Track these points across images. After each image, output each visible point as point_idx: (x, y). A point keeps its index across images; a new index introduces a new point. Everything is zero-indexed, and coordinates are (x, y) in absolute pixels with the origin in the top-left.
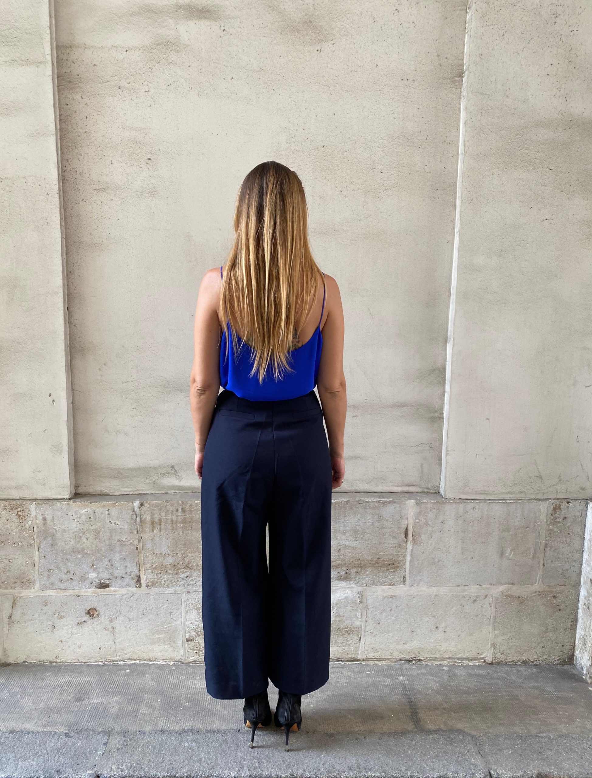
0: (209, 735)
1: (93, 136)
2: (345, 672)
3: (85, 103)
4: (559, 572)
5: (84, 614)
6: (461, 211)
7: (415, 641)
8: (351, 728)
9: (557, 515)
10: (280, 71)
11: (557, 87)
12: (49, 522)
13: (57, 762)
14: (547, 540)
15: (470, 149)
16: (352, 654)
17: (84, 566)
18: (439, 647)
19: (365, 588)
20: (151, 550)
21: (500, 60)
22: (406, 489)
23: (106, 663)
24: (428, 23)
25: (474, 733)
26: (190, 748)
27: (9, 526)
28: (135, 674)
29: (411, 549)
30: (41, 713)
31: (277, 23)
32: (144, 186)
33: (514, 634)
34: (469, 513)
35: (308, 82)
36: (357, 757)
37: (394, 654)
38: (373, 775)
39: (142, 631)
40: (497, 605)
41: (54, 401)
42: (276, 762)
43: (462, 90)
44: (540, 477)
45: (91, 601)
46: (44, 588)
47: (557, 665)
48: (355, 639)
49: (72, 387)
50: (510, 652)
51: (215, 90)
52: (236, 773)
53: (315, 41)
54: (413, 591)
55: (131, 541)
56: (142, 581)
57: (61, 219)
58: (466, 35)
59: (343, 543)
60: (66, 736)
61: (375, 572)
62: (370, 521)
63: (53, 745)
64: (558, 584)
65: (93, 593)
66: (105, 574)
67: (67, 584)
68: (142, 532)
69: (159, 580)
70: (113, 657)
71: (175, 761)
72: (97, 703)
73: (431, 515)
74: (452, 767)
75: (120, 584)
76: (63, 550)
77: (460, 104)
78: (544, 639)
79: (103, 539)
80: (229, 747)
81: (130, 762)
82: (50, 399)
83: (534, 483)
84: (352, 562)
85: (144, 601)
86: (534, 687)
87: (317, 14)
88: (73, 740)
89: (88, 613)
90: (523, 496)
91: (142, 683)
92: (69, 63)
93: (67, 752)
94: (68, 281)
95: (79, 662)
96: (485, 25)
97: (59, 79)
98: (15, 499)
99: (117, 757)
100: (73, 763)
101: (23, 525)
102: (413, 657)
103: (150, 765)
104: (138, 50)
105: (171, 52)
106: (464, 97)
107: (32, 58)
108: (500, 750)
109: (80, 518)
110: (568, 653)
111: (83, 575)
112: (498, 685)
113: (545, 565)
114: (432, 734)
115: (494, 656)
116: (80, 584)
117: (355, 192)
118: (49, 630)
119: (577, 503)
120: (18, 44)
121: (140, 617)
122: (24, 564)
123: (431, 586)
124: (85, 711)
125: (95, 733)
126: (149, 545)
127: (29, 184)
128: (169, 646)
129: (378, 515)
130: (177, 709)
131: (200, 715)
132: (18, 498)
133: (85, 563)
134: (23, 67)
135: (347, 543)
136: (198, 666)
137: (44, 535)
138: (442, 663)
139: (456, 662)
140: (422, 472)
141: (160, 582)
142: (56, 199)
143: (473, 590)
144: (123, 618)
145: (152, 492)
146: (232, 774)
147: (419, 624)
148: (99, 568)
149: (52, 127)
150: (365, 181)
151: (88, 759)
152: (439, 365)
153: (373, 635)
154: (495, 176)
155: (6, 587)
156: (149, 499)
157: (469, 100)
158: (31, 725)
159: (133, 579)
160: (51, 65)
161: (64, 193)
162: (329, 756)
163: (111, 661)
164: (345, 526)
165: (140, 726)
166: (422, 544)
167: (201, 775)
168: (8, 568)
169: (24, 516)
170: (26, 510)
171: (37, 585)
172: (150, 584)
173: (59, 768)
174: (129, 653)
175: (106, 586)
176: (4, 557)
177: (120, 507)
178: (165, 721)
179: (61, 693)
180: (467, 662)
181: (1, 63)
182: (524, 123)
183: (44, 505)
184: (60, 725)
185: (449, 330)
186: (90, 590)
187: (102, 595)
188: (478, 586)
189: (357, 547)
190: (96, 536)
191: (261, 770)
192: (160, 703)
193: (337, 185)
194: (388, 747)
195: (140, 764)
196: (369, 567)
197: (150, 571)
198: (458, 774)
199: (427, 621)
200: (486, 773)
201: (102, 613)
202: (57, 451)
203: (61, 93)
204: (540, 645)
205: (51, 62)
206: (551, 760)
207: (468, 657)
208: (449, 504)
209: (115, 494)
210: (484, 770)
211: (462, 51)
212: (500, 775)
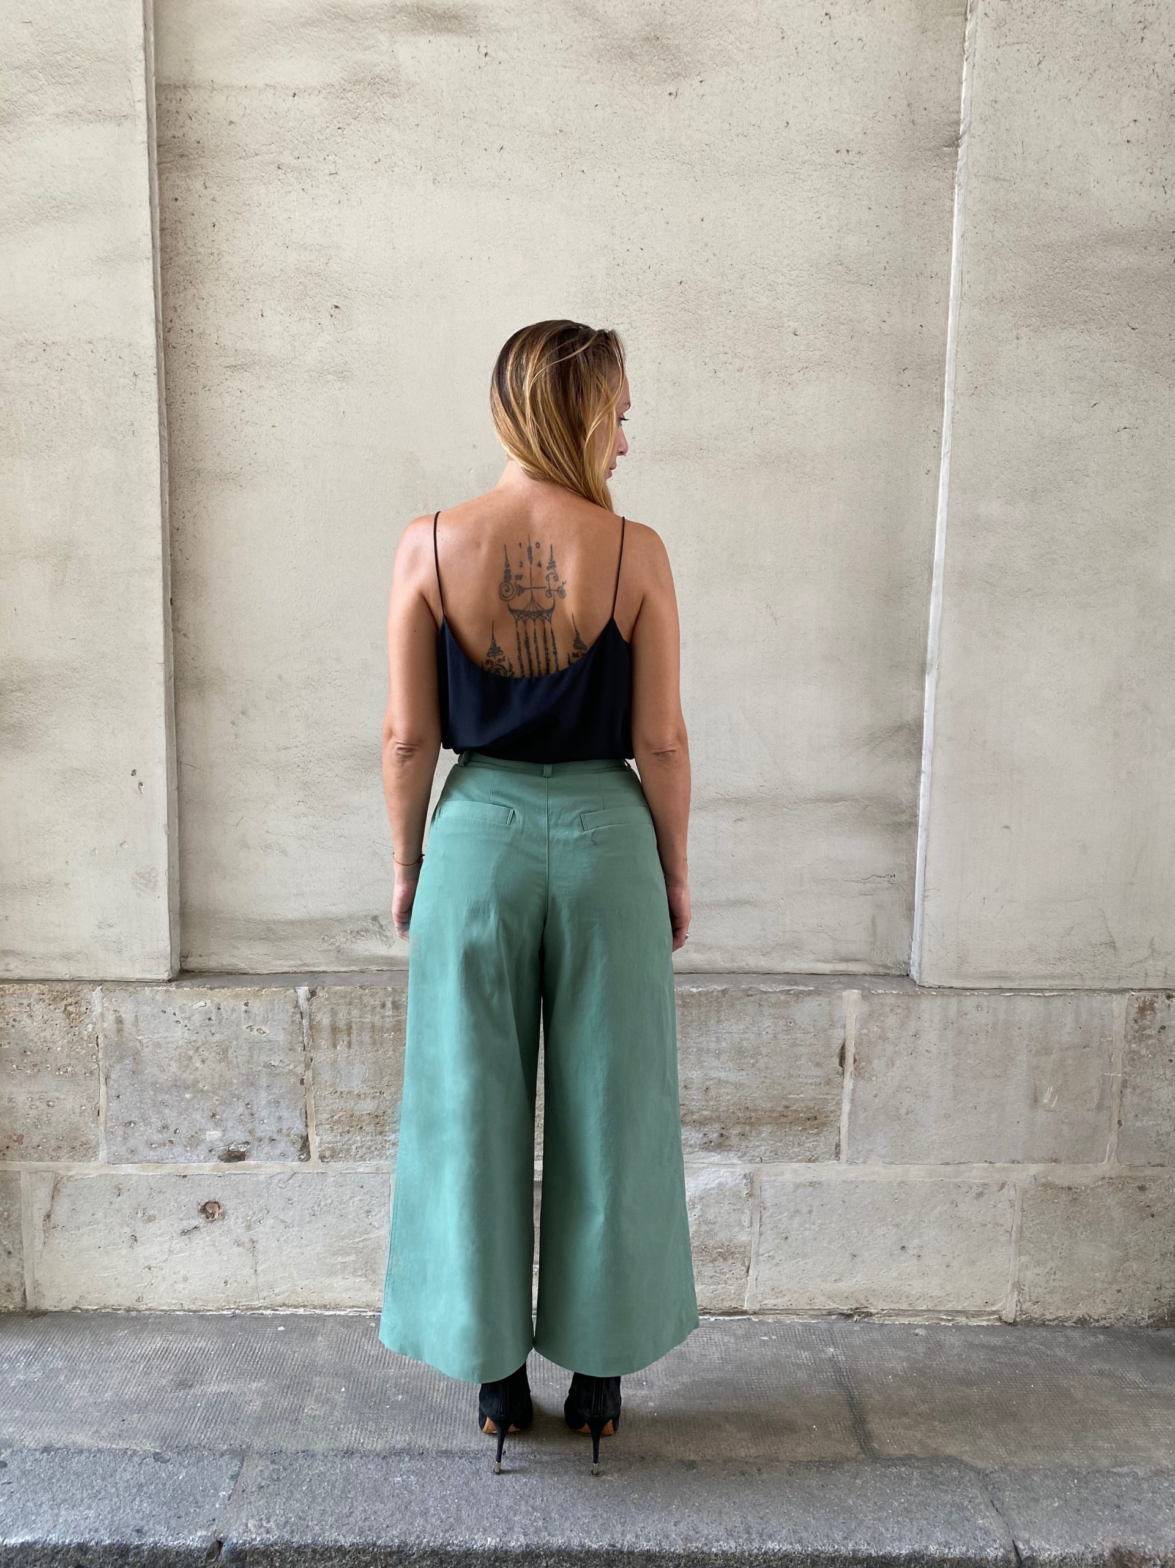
0: (444, 1460)
1: (227, 262)
2: (716, 1336)
3: (211, 197)
4: (1151, 1137)
5: (195, 1213)
6: (954, 412)
7: (859, 1275)
8: (731, 1450)
9: (1147, 1023)
10: (595, 135)
11: (1146, 167)
12: (128, 1026)
13: (138, 1512)
14: (1125, 1073)
15: (972, 288)
16: (731, 1300)
17: (197, 1116)
18: (907, 1288)
19: (758, 1165)
20: (331, 1085)
21: (1032, 113)
22: (841, 967)
23: (237, 1312)
24: (889, 41)
25: (980, 1465)
26: (405, 1486)
27: (47, 1034)
28: (295, 1335)
29: (852, 1087)
30: (107, 1412)
31: (590, 40)
32: (324, 360)
33: (1060, 1264)
34: (968, 1017)
35: (651, 156)
36: (745, 1510)
37: (816, 1300)
38: (777, 1547)
39: (309, 1248)
40: (1025, 1205)
41: (141, 784)
42: (579, 1518)
43: (957, 173)
44: (1112, 945)
45: (208, 1186)
46: (116, 1160)
47: (1147, 1327)
48: (738, 1270)
49: (178, 757)
50: (1052, 1300)
51: (466, 171)
52: (498, 1539)
53: (665, 76)
54: (854, 1173)
55: (291, 1067)
56: (312, 1148)
57: (161, 424)
58: (965, 64)
59: (713, 1076)
60: (156, 1460)
61: (778, 1133)
62: (768, 1030)
63: (129, 1477)
64: (1149, 1163)
65: (214, 1170)
66: (239, 1132)
67: (161, 1152)
68: (313, 1048)
69: (345, 1146)
70: (252, 1300)
71: (375, 1513)
72: (219, 1394)
73: (892, 1021)
74: (939, 1534)
75: (269, 1153)
76: (156, 1084)
77: (953, 200)
78: (1120, 1274)
79: (235, 1062)
80: (485, 1486)
81: (284, 1515)
82: (135, 780)
83: (1099, 957)
84: (733, 1113)
85: (315, 1188)
86: (1101, 1373)
87: (669, 23)
88: (170, 1467)
89: (204, 1210)
90: (1077, 983)
91: (310, 1354)
92: (180, 118)
93: (158, 1493)
94: (172, 547)
95: (184, 1311)
96: (1003, 42)
97: (161, 149)
98: (61, 981)
99: (257, 1504)
100: (168, 1515)
101: (76, 1033)
102: (854, 1307)
103: (323, 1520)
104: (317, 92)
105: (381, 98)
106: (960, 185)
107: (108, 108)
108: (1036, 1500)
109: (189, 1018)
110: (1170, 1304)
111: (194, 1134)
112: (1027, 1366)
113: (1123, 1122)
114: (895, 1465)
115: (1018, 1308)
116: (187, 1151)
117: (743, 374)
118: (125, 1244)
120: (82, 80)
121: (307, 1220)
122: (77, 1111)
123: (892, 1163)
124: (194, 1408)
125: (214, 1455)
126: (326, 1076)
127: (98, 355)
128: (365, 1279)
129: (786, 1019)
130: (380, 1408)
131: (426, 1421)
132: (67, 977)
133: (198, 1109)
134: (91, 125)
135: (723, 1075)
137: (117, 1053)
138: (913, 1320)
139: (942, 1319)
140: (874, 933)
141: (348, 1150)
142: (150, 385)
143: (976, 1173)
144: (272, 1221)
145: (335, 969)
146: (491, 1542)
147: (867, 1240)
148: (227, 1120)
149: (146, 244)
150: (763, 352)
151: (199, 1507)
152: (909, 718)
153: (774, 1262)
154: (1021, 341)
155: (39, 1155)
156: (327, 982)
157: (970, 192)
158: (86, 1435)
159: (294, 1143)
160: (145, 122)
161: (167, 373)
162: (686, 1508)
163: (247, 1309)
164: (718, 1041)
165: (304, 1440)
166: (874, 1078)
167: (428, 1542)
168: (45, 1119)
169: (79, 1014)
170: (83, 1003)
171: (102, 1154)
172: (327, 1154)
173: (142, 1523)
174: (283, 1293)
175: (240, 1157)
176: (37, 1096)
177: (269, 998)
178: (355, 1431)
179: (146, 1373)
180: (964, 1319)
181: (48, 117)
182: (1080, 237)
183: (119, 994)
184: (144, 1437)
185: (929, 648)
186: (207, 1164)
187: (231, 1174)
188: (987, 1164)
189: (743, 1084)
190: (221, 1056)
191: (549, 1535)
192: (344, 1395)
193: (707, 360)
194: (807, 1490)
195: (305, 1519)
196: (767, 1124)
197: (327, 1126)
198: (950, 1548)
199: (884, 1235)
200: (1006, 1546)
201: (232, 1211)
202: (146, 886)
203: (164, 177)
204: (1113, 1286)
205: (145, 116)
206: (1139, 1522)
207: (967, 1308)
208: (929, 997)
209: (259, 971)
210: (1004, 1541)
211: (956, 96)
212: (1036, 1552)
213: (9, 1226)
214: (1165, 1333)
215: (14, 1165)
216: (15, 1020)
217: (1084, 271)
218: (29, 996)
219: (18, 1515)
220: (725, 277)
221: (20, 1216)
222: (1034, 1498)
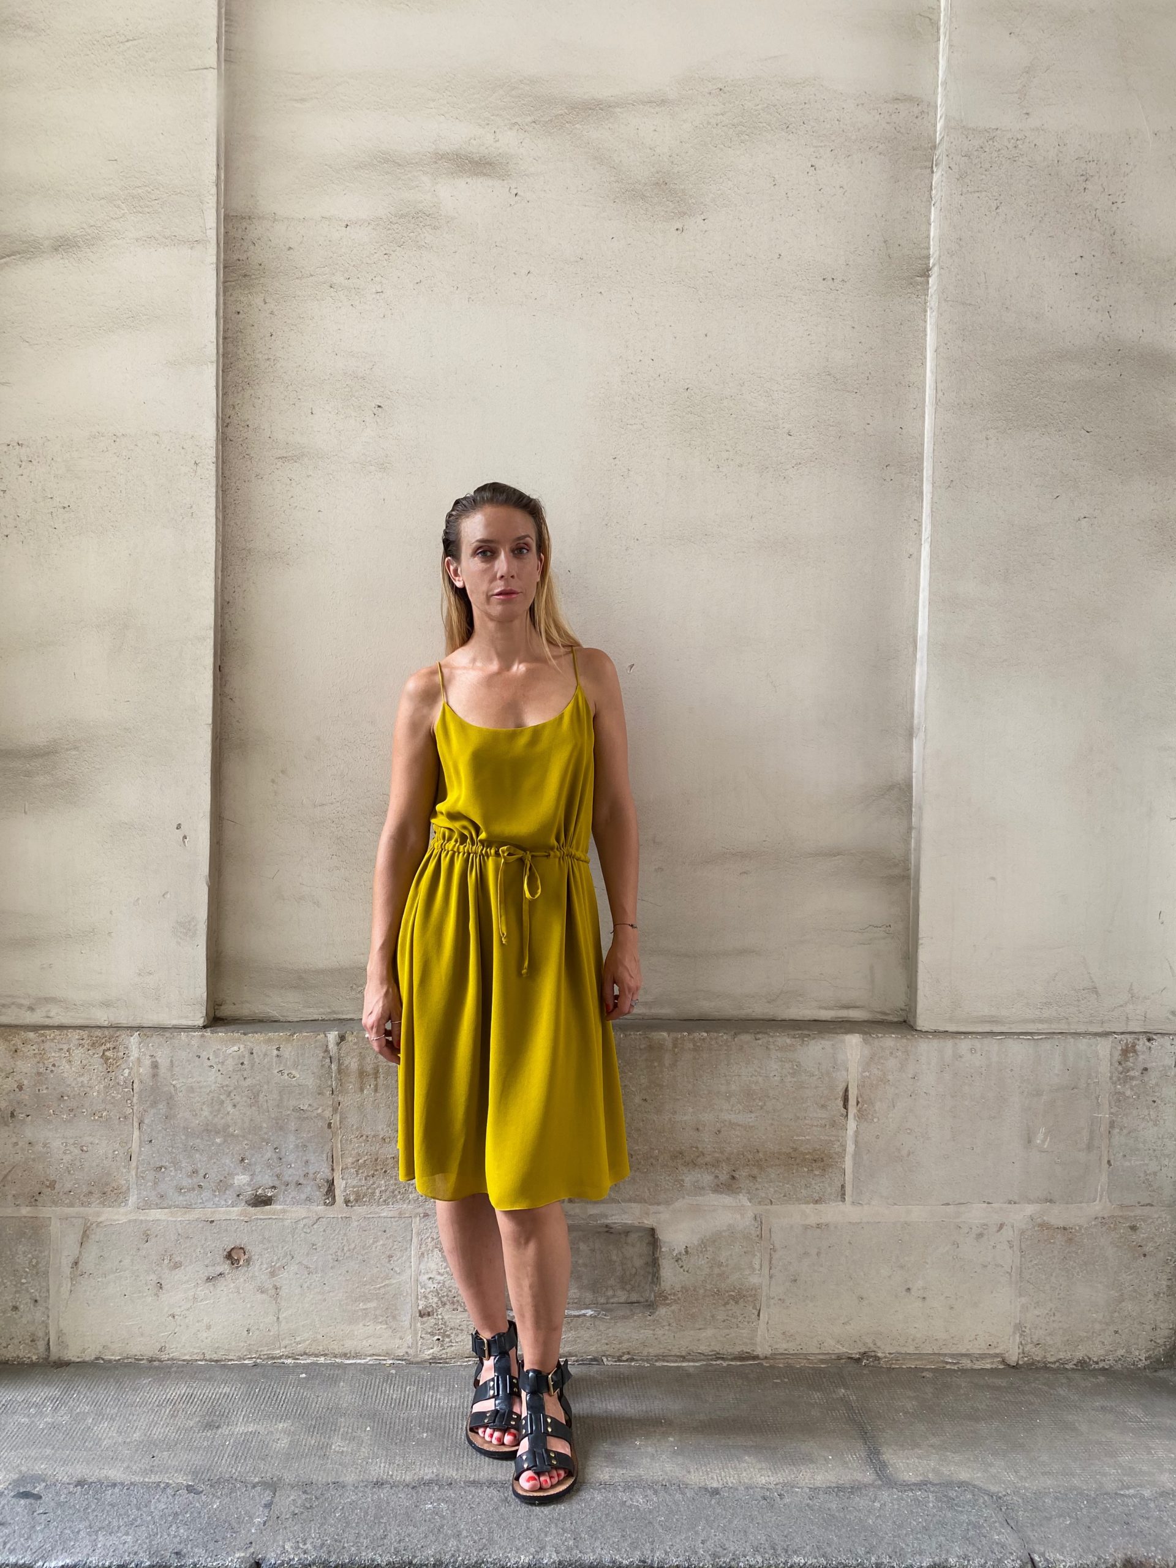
0: (472, 1489)
1: (281, 367)
2: (730, 1380)
3: (268, 311)
4: (1139, 1177)
5: (220, 1258)
6: (932, 502)
7: (866, 1318)
9: (1129, 1064)
10: (612, 262)
11: (1092, 295)
12: (163, 1070)
13: (175, 1537)
14: (1112, 1113)
15: (946, 395)
16: (744, 1343)
18: (913, 1331)
19: (768, 1207)
20: (357, 1129)
21: (992, 249)
22: (842, 1014)
23: (258, 1361)
24: (867, 188)
25: (993, 1489)
26: (436, 1512)
27: (85, 1079)
28: (317, 1381)
29: (855, 1129)
30: (137, 1450)
31: (607, 184)
32: (367, 453)
33: (1059, 1305)
34: (963, 1060)
35: (661, 281)
36: (769, 1530)
37: (825, 1344)
38: (803, 1561)
39: (332, 1294)
40: (1023, 1246)
41: (185, 837)
42: (609, 1538)
43: (929, 298)
44: (1095, 990)
45: (235, 1231)
46: (145, 1205)
47: (1145, 1368)
48: (749, 1314)
49: (221, 813)
50: (1051, 1342)
51: (497, 291)
52: (531, 1557)
53: (672, 214)
54: (859, 1214)
55: (320, 1111)
56: (337, 1194)
57: (217, 507)
58: (933, 208)
59: (724, 1118)
60: (189, 1492)
61: (786, 1175)
62: (775, 1073)
63: (164, 1507)
64: (1139, 1203)
65: (240, 1215)
66: (267, 1177)
67: (190, 1197)
68: (341, 1092)
69: (370, 1191)
70: (274, 1349)
71: (409, 1535)
72: (247, 1433)
73: (892, 1063)
74: (957, 1548)
75: (295, 1198)
76: (188, 1129)
77: (926, 322)
78: (1116, 1314)
79: (265, 1107)
80: (513, 1512)
81: (320, 1538)
83: (1082, 1002)
84: (743, 1155)
85: (339, 1233)
87: (676, 172)
88: (204, 1498)
89: (229, 1256)
90: (1063, 1027)
91: (333, 1398)
92: (245, 244)
93: (194, 1520)
94: (223, 619)
95: (206, 1360)
96: (965, 190)
97: (227, 270)
98: (100, 1027)
99: (292, 1529)
100: (206, 1539)
101: (113, 1078)
102: (862, 1351)
103: (358, 1542)
104: (366, 224)
105: (423, 229)
106: (931, 308)
107: (182, 234)
108: (1049, 1519)
109: (223, 1063)
110: (1165, 1345)
111: (222, 1178)
112: (1032, 1404)
113: (1112, 1162)
114: (912, 1490)
115: (1021, 1351)
116: (215, 1196)
117: (743, 469)
118: (150, 1291)
119: (1166, 1041)
120: (160, 210)
121: (331, 1265)
122: (110, 1156)
123: (895, 1204)
124: (223, 1446)
125: (246, 1486)
126: (353, 1119)
127: (163, 446)
128: (385, 1326)
129: (792, 1062)
130: (406, 1444)
131: (452, 1455)
132: (106, 1024)
133: (227, 1153)
134: (167, 248)
135: (733, 1117)
136: (441, 1368)
137: (152, 1097)
138: (919, 1364)
139: (947, 1363)
140: (873, 981)
141: (373, 1193)
142: (209, 473)
143: (976, 1214)
144: (296, 1267)
146: (524, 1559)
147: (873, 1281)
148: (255, 1164)
149: (211, 350)
150: (761, 450)
151: (236, 1532)
152: (899, 778)
153: (785, 1305)
154: (990, 441)
155: (71, 1201)
156: (355, 1029)
157: (941, 315)
158: (118, 1470)
159: (320, 1187)
160: (215, 246)
161: (223, 462)
162: (712, 1529)
163: (268, 1358)
165: (333, 1473)
166: (875, 1120)
167: (463, 1560)
168: (79, 1164)
169: (116, 1059)
170: (121, 1048)
171: (132, 1199)
172: (352, 1198)
173: (180, 1547)
174: (305, 1341)
175: (267, 1201)
176: (71, 1141)
177: (300, 1043)
178: (382, 1465)
179: (172, 1415)
180: (969, 1362)
181: (128, 241)
182: (1038, 353)
183: (156, 1039)
184: (176, 1472)
185: (916, 714)
186: (234, 1209)
187: (257, 1219)
188: (986, 1205)
189: (752, 1127)
190: (253, 1101)
191: (580, 1552)
192: (370, 1433)
193: (711, 456)
194: (829, 1512)
195: (340, 1542)
196: (776, 1165)
197: (352, 1170)
198: (969, 1561)
199: (890, 1277)
200: (1023, 1558)
201: (257, 1257)
202: (186, 934)
203: (228, 294)
204: (1111, 1328)
205: (215, 241)
206: (1148, 1536)
207: (971, 1351)
208: (926, 1040)
209: (289, 1019)
210: (1020, 1554)
211: (925, 235)
212: (1052, 1563)
213: (37, 1273)
214: (1161, 1374)
215: (47, 1212)
216: (54, 1065)
217: (1042, 382)
218: (69, 1042)
219: (57, 1542)
220: (726, 385)
221: (48, 1263)
222: (1046, 1517)
